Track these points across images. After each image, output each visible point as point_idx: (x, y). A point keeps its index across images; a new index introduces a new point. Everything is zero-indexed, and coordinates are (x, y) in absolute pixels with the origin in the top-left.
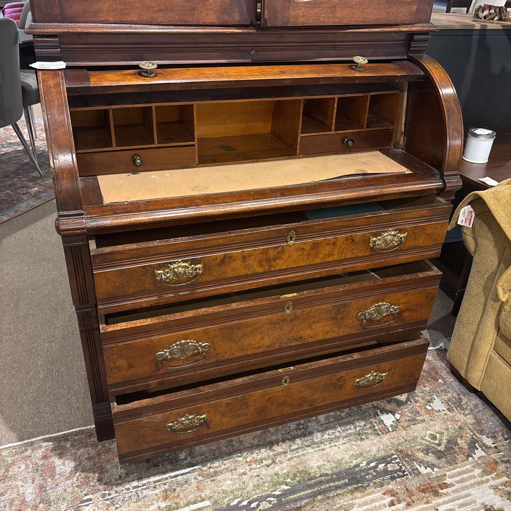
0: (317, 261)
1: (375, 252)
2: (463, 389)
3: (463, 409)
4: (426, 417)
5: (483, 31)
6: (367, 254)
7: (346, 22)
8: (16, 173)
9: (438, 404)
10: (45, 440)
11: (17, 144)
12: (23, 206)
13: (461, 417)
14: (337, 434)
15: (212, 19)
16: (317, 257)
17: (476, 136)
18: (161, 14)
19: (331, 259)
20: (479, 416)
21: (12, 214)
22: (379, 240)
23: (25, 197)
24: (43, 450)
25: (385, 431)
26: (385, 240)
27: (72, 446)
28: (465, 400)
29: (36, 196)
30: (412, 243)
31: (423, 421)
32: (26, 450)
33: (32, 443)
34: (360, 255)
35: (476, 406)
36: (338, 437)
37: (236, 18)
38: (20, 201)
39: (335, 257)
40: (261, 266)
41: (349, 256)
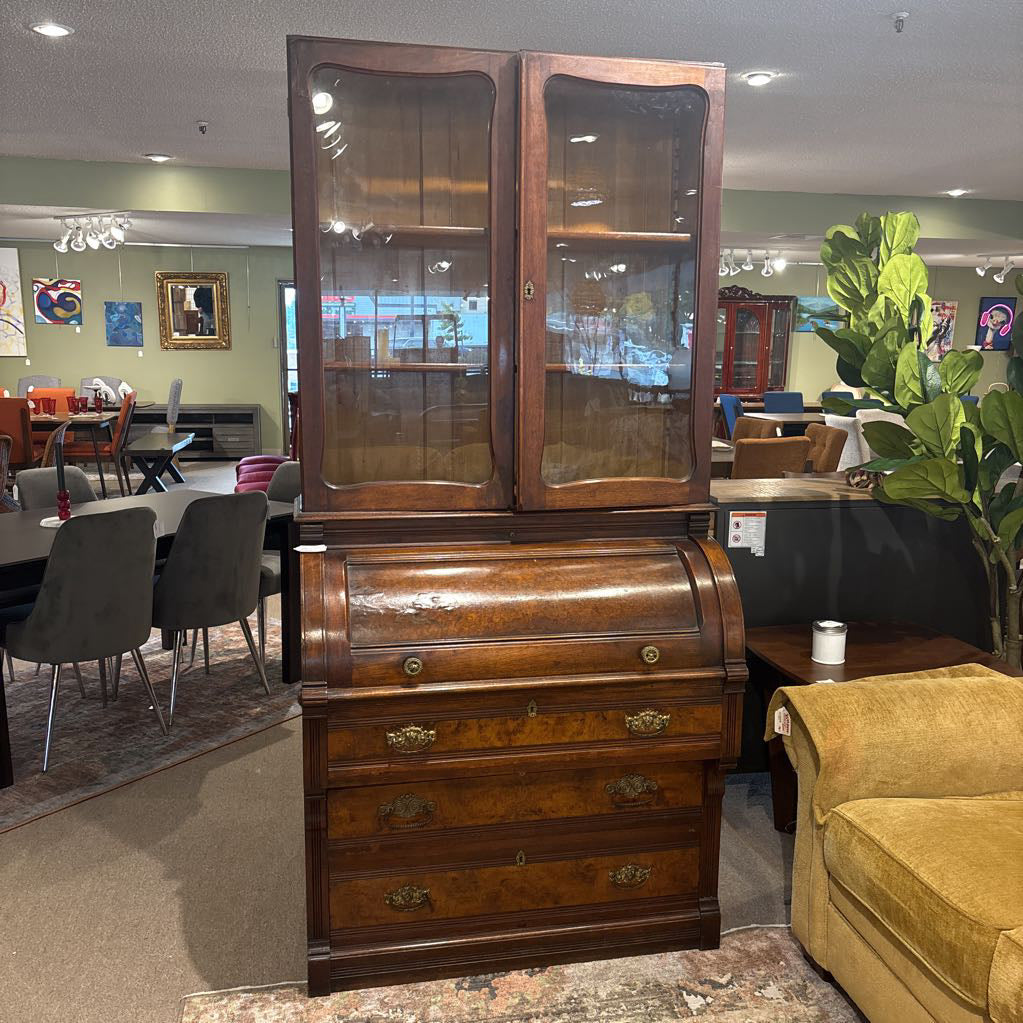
0: (566, 740)
1: (633, 736)
2: (812, 974)
3: (807, 999)
4: (750, 1004)
6: (624, 737)
7: (607, 504)
8: (233, 689)
9: (772, 991)
10: (245, 991)
11: (240, 651)
12: (239, 731)
13: (802, 1008)
14: (620, 1012)
15: (470, 504)
16: (564, 735)
17: (823, 629)
18: (419, 502)
19: (580, 739)
20: (827, 1008)
21: (223, 740)
22: (637, 720)
23: (242, 720)
24: (241, 1000)
25: (689, 1013)
26: (644, 722)
27: (276, 999)
28: (811, 987)
29: (257, 718)
30: (678, 729)
31: (746, 1008)
32: (221, 999)
33: (229, 993)
34: (616, 737)
35: (825, 995)
36: (620, 1016)
37: (494, 503)
38: (235, 723)
39: (586, 737)
40: (500, 739)
41: (602, 737)
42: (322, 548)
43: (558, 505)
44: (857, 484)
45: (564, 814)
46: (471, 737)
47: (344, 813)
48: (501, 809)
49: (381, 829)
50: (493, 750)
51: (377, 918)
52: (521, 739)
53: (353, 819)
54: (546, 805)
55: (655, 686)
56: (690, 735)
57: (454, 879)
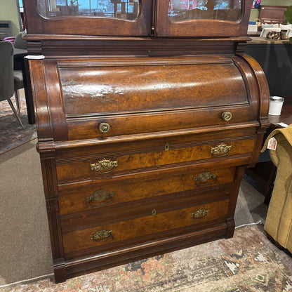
0: (182, 161)
1: (214, 157)
2: (276, 248)
3: (277, 260)
4: (255, 265)
5: (272, 45)
6: (209, 157)
8: (9, 127)
9: (261, 257)
10: (23, 283)
12: (12, 145)
13: (276, 265)
14: (202, 276)
15: (127, 33)
16: (182, 159)
17: (273, 100)
20: (287, 264)
21: (6, 150)
22: (216, 149)
23: (13, 140)
24: (22, 289)
25: (231, 274)
26: (220, 150)
27: (40, 286)
28: (277, 255)
29: (20, 140)
31: (253, 268)
32: (11, 289)
33: (15, 285)
34: (206, 158)
35: (284, 258)
36: (202, 278)
37: (140, 32)
38: (10, 142)
39: (192, 159)
40: (150, 163)
41: (199, 158)
42: (42, 57)
43: (176, 34)
44: (272, 38)
45: (174, 191)
46: (136, 162)
47: (67, 202)
48: (146, 193)
49: (87, 207)
50: (147, 168)
51: (86, 246)
52: (161, 162)
53: (72, 204)
54: (167, 188)
55: (227, 132)
56: (239, 154)
57: (123, 225)
